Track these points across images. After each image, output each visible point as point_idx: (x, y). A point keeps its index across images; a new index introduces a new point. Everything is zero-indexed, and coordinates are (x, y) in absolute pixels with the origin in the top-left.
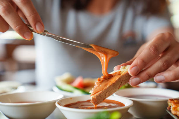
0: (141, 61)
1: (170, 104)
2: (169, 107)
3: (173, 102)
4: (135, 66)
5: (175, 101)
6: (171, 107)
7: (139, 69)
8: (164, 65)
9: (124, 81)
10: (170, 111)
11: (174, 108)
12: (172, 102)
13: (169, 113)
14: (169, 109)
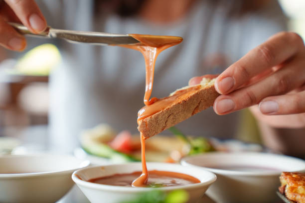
0: (241, 69)
1: (284, 181)
2: (282, 186)
3: (290, 178)
4: (228, 76)
5: (294, 176)
6: (285, 186)
7: (235, 83)
8: (280, 84)
9: (205, 101)
10: (284, 194)
11: (292, 189)
12: (288, 177)
13: (283, 197)
14: (282, 191)
